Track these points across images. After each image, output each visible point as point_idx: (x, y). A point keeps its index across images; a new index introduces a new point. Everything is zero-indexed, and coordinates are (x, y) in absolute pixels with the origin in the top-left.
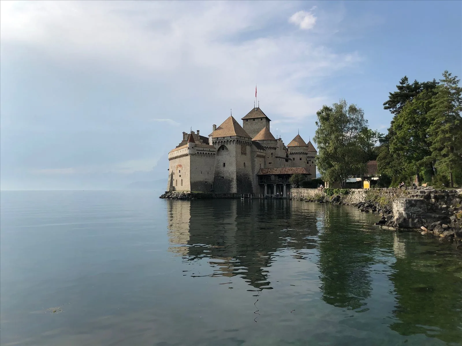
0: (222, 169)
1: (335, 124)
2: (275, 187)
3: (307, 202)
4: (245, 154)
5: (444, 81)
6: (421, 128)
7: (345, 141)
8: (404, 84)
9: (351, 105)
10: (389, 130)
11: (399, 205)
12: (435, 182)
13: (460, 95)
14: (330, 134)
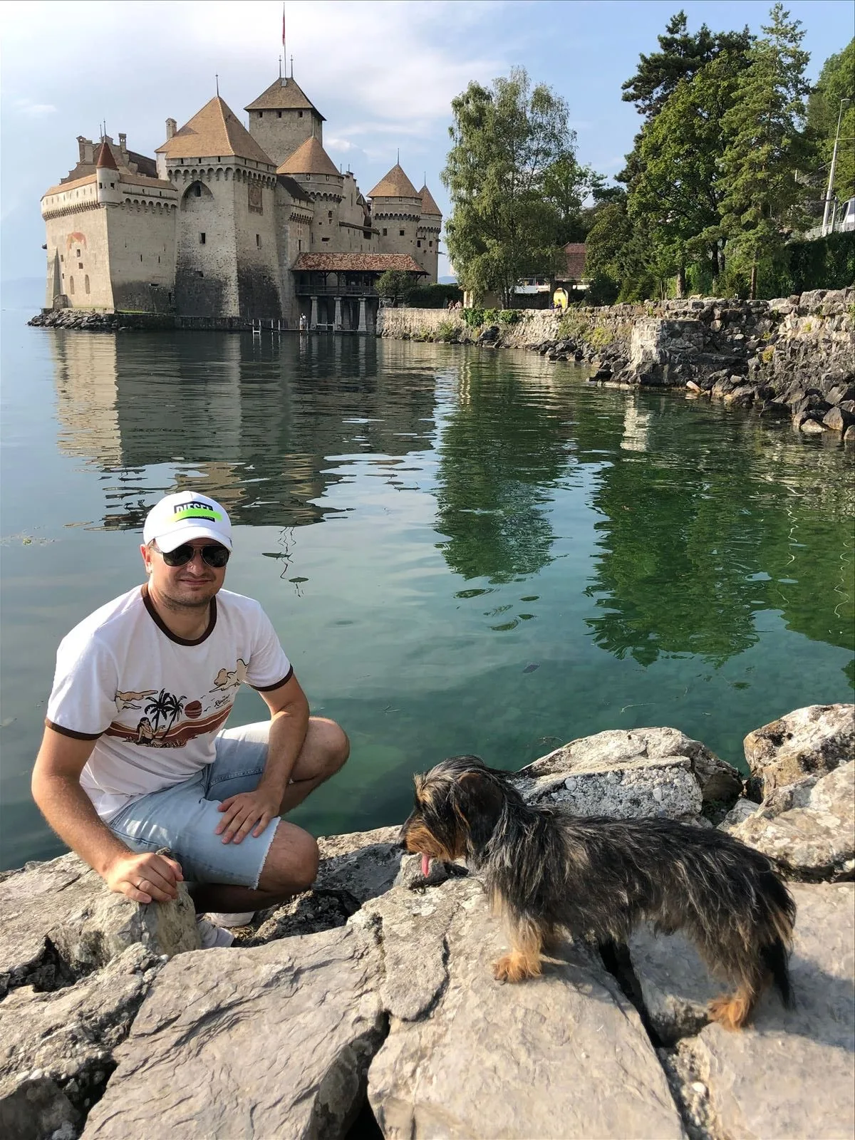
0: (197, 250)
1: (498, 135)
2: (338, 304)
3: (419, 341)
4: (260, 210)
5: (772, 31)
6: (706, 155)
7: (518, 185)
8: (677, 32)
9: (539, 86)
10: (628, 158)
11: (645, 332)
12: (720, 290)
13: (801, 72)
14: (483, 164)
